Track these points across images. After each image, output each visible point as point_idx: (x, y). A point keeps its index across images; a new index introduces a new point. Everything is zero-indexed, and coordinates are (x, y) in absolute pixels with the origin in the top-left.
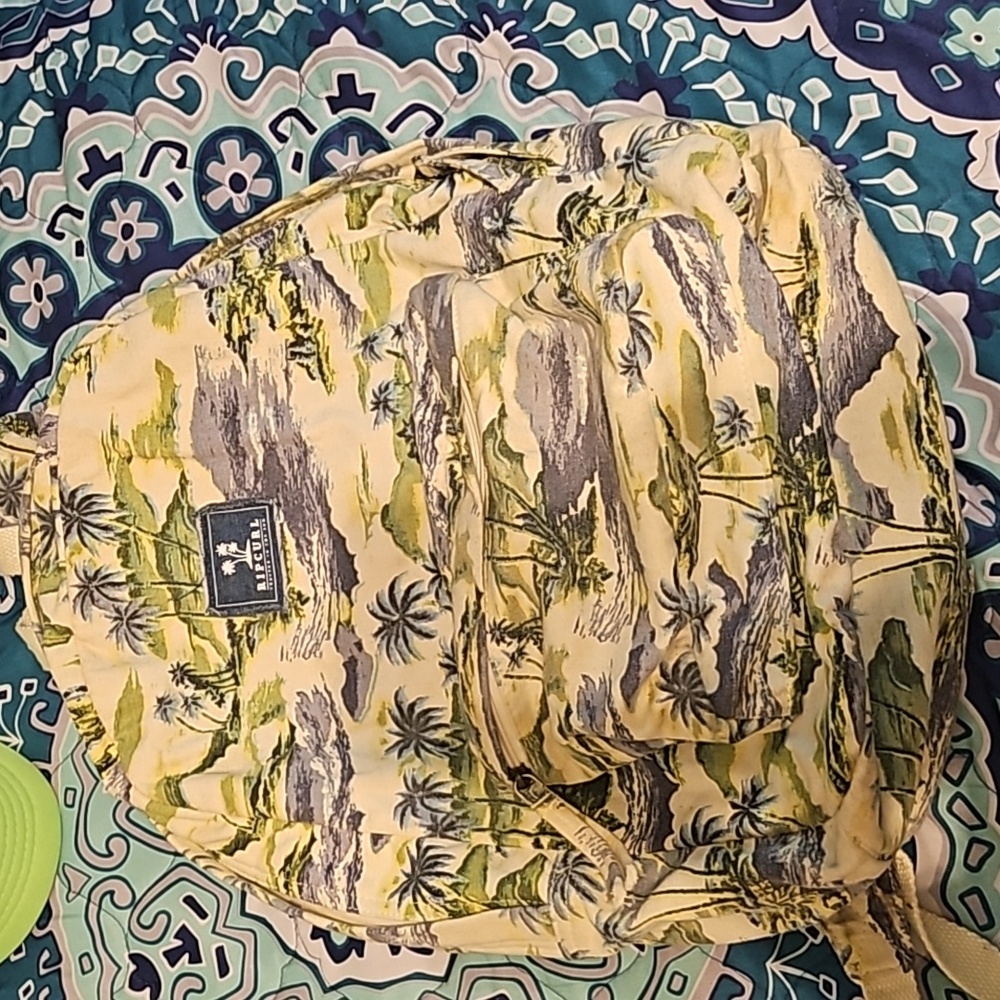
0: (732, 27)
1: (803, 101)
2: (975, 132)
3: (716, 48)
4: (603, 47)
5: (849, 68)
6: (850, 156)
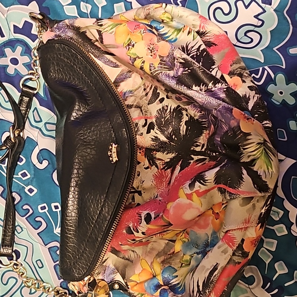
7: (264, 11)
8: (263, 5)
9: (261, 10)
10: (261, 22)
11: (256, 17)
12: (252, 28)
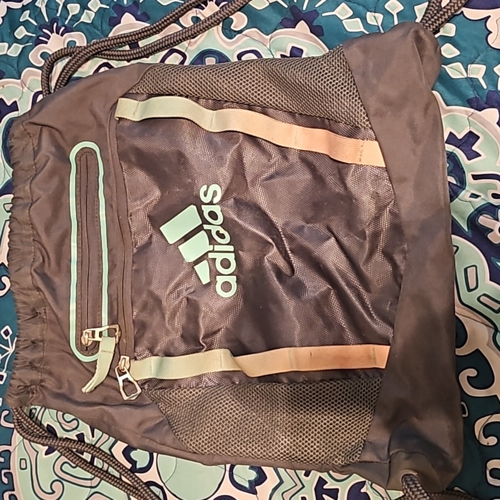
1: (387, 14)
2: (489, 17)
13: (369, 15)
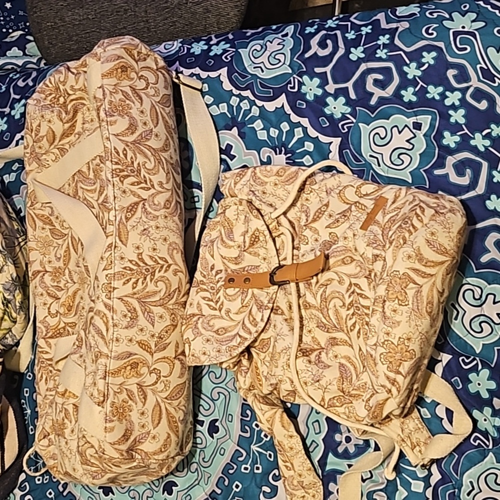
0: (259, 103)
1: (281, 131)
2: (332, 142)
3: (255, 111)
4: (222, 111)
5: (295, 118)
6: (293, 151)
7: (415, 136)
8: (414, 131)
9: (412, 135)
10: (411, 146)
11: (408, 141)
12: (404, 151)
13: (272, 129)
